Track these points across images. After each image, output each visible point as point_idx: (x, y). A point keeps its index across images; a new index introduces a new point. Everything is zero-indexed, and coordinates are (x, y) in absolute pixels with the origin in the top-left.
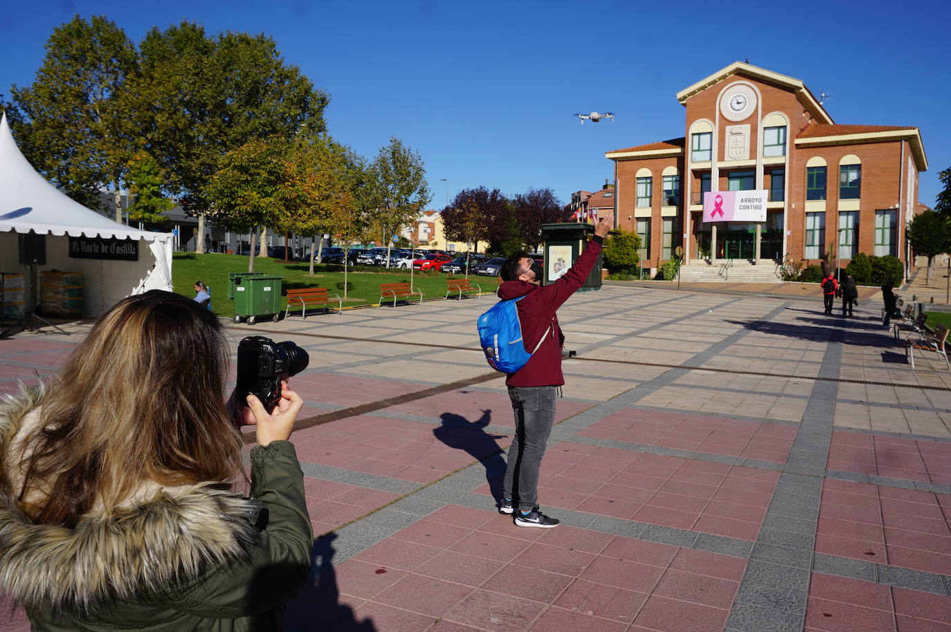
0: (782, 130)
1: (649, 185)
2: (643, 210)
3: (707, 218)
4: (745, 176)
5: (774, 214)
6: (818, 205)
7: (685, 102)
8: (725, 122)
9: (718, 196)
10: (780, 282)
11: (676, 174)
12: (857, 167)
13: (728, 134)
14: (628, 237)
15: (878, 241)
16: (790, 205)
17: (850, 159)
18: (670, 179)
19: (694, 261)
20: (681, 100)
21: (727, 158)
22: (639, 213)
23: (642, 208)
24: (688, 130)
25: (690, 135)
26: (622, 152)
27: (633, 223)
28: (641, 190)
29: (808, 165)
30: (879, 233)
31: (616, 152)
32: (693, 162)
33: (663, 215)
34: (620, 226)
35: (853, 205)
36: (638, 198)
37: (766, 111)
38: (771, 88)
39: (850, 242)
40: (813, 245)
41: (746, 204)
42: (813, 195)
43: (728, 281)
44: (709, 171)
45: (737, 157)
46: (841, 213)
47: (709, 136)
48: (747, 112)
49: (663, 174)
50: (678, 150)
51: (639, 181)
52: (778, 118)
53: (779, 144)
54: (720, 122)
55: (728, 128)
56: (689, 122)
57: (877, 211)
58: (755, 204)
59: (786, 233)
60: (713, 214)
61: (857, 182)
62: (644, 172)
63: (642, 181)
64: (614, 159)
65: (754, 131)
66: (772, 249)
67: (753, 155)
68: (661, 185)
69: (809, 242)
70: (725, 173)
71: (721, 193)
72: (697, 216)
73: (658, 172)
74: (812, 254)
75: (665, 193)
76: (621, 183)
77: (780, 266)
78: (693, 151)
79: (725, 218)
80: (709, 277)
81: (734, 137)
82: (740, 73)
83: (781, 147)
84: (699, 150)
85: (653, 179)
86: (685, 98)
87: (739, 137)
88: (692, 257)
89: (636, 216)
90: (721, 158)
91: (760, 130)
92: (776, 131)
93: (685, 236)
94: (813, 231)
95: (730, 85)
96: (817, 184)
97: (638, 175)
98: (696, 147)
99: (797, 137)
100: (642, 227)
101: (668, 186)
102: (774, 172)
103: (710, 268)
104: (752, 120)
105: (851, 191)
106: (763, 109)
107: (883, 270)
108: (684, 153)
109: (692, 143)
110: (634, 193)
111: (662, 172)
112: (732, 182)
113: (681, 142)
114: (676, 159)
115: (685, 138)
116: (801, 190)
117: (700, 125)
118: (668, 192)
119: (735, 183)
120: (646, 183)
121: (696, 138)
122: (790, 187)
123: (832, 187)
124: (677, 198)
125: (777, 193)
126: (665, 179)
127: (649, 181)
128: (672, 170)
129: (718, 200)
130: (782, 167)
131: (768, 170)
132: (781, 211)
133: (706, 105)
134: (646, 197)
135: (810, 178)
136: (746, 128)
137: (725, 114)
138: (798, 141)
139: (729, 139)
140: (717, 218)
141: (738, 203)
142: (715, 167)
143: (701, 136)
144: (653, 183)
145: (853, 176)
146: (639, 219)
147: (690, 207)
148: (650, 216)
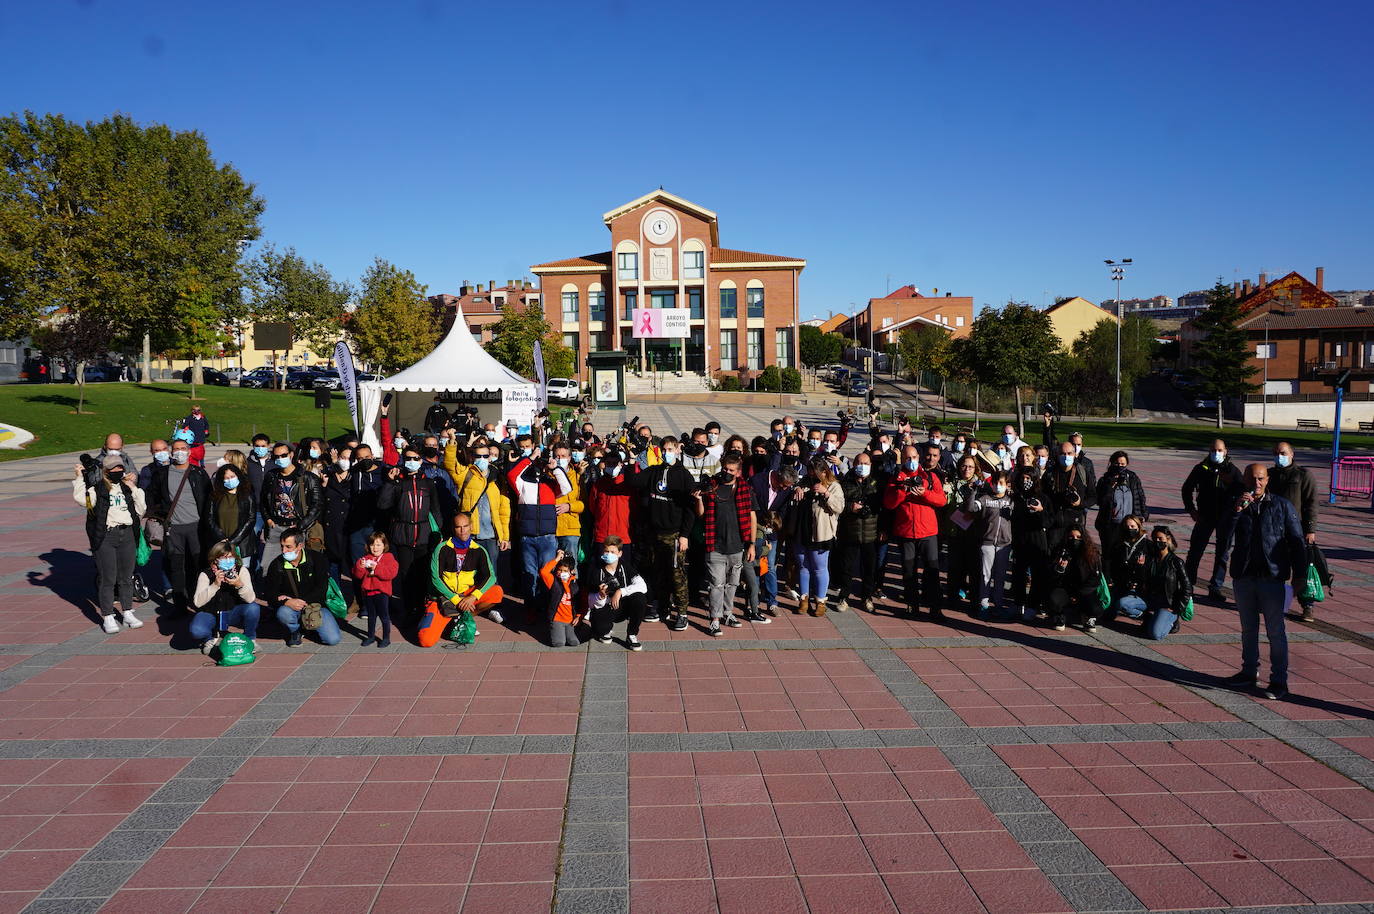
0: (698, 255)
1: (574, 300)
2: (570, 324)
3: (636, 334)
4: (668, 295)
5: (697, 330)
6: (730, 323)
7: (609, 222)
8: (649, 244)
9: (646, 313)
10: (708, 391)
11: (600, 290)
12: (761, 290)
13: (652, 256)
14: (563, 352)
15: (779, 354)
16: (709, 323)
17: (755, 283)
18: (596, 295)
20: (606, 220)
21: (652, 277)
22: (566, 328)
23: (568, 322)
24: (614, 249)
25: (617, 254)
26: (546, 266)
27: (561, 338)
28: (567, 304)
29: (721, 287)
30: (779, 347)
31: (540, 266)
32: (620, 280)
33: (591, 330)
35: (756, 323)
36: (564, 312)
37: (686, 237)
38: (688, 216)
39: (757, 355)
40: (727, 358)
41: (675, 321)
42: (727, 314)
43: (663, 393)
44: (636, 289)
45: (662, 278)
46: (750, 330)
47: (633, 256)
48: (668, 237)
49: (589, 290)
50: (603, 268)
51: (564, 296)
52: (695, 244)
53: (697, 268)
54: (644, 244)
55: (652, 250)
56: (616, 242)
57: (777, 329)
58: (679, 321)
59: (707, 347)
60: (642, 331)
61: (761, 303)
62: (570, 287)
63: (567, 296)
64: (539, 274)
65: (675, 254)
66: (696, 364)
67: (676, 276)
68: (587, 300)
69: (724, 355)
70: (648, 291)
71: (647, 310)
72: (627, 331)
73: (584, 287)
74: (726, 366)
75: (590, 309)
76: (547, 297)
77: (703, 378)
78: (620, 269)
79: (654, 335)
80: (644, 389)
81: (658, 259)
82: (661, 200)
83: (698, 270)
84: (625, 269)
85: (580, 295)
86: (611, 218)
87: (662, 259)
89: (564, 330)
90: (647, 278)
91: (681, 253)
92: (694, 255)
94: (726, 345)
95: (650, 211)
96: (729, 304)
97: (563, 290)
98: (622, 266)
99: (712, 262)
100: (568, 341)
101: (594, 301)
102: (697, 293)
103: (640, 381)
104: (673, 244)
105: (757, 311)
106: (682, 235)
107: (788, 379)
108: (611, 270)
109: (618, 262)
110: (561, 308)
111: (587, 288)
112: (654, 299)
113: (606, 258)
114: (600, 275)
115: (611, 253)
116: (716, 309)
117: (627, 246)
118: (593, 307)
119: (657, 301)
120: (572, 298)
121: (622, 257)
122: (709, 306)
123: (741, 308)
124: (606, 312)
125: (698, 310)
126: (590, 295)
127: (574, 296)
128: (596, 287)
129: (646, 317)
130: (701, 288)
131: (688, 289)
132: (702, 328)
133: (629, 226)
134: (572, 311)
135: (723, 297)
136: (668, 252)
137: (649, 239)
138: (713, 265)
139: (653, 261)
140: (647, 334)
141: (664, 321)
142: (642, 285)
143: (627, 256)
144: (580, 298)
145: (757, 298)
146: (566, 334)
147: (620, 323)
148: (578, 330)
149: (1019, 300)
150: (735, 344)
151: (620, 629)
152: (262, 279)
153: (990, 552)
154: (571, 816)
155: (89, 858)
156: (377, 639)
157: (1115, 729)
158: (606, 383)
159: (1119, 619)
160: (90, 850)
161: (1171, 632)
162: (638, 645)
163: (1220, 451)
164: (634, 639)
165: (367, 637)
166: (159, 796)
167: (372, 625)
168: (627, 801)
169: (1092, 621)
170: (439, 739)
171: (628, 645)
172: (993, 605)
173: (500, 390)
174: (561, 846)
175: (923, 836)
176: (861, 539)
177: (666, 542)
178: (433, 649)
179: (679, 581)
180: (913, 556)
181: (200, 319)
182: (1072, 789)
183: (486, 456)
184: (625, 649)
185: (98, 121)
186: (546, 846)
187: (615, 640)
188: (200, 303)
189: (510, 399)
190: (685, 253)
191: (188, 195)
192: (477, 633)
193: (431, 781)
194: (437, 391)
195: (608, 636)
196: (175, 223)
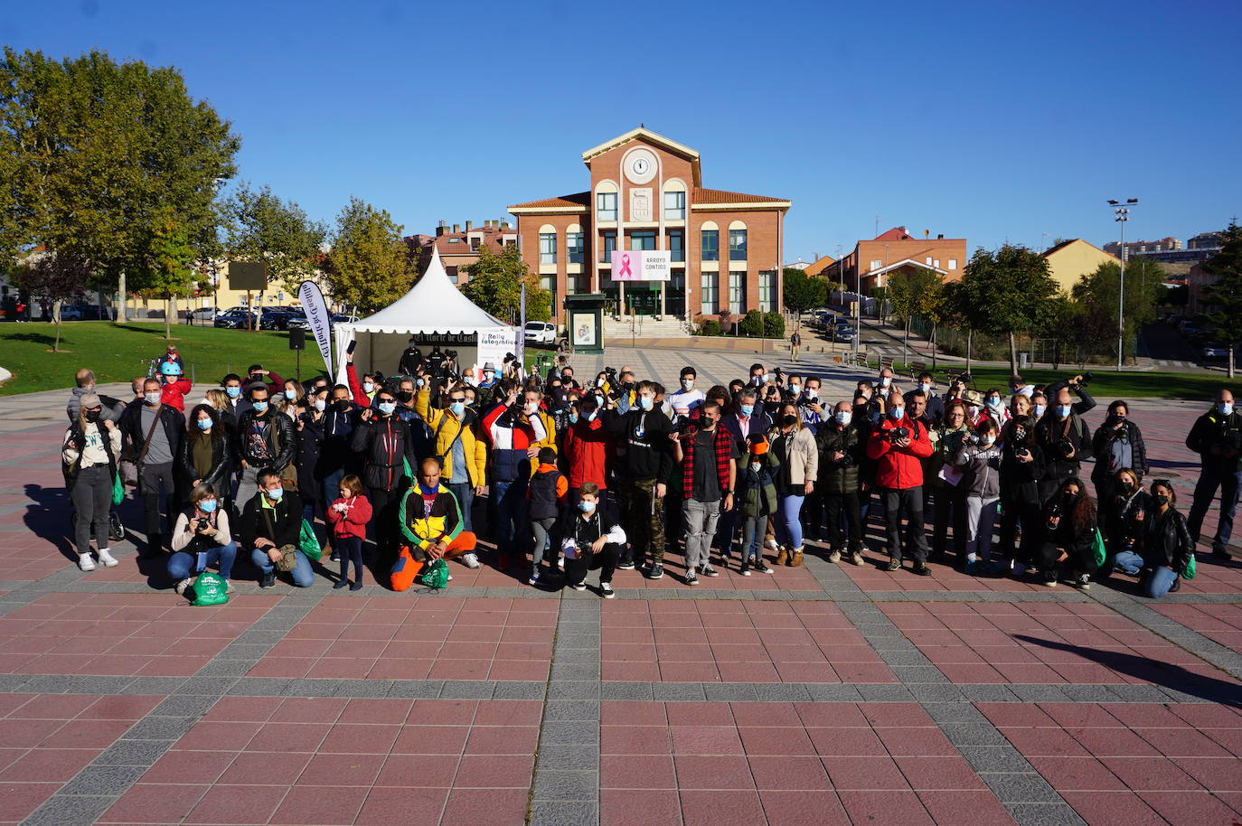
0: (680, 195)
1: (552, 242)
2: (547, 266)
3: (615, 277)
4: (647, 236)
5: (678, 273)
6: (712, 266)
7: (589, 161)
8: (629, 184)
9: (625, 256)
10: (688, 336)
11: (578, 231)
12: (744, 232)
13: (632, 196)
14: (541, 294)
15: (762, 298)
16: (690, 266)
17: (738, 225)
18: (574, 236)
20: (586, 159)
21: (631, 218)
22: (543, 270)
23: (545, 264)
24: (593, 189)
25: (596, 195)
26: (525, 207)
28: (544, 246)
29: (703, 228)
30: (762, 291)
31: (517, 206)
32: (600, 221)
33: (568, 272)
35: (739, 266)
36: (542, 254)
37: (667, 176)
38: (670, 155)
39: (738, 300)
40: (708, 302)
41: (654, 264)
42: (708, 257)
43: (642, 337)
44: (615, 231)
45: (642, 219)
46: (731, 273)
47: (613, 196)
48: (649, 176)
49: (567, 231)
50: (582, 208)
51: (542, 237)
52: (677, 184)
53: (678, 208)
54: (624, 184)
55: (632, 190)
56: (595, 181)
57: (760, 272)
58: (659, 264)
59: (688, 291)
60: (621, 273)
61: (744, 245)
62: (548, 228)
63: (545, 237)
64: (515, 214)
65: (656, 195)
66: (676, 308)
67: (656, 216)
68: (565, 242)
69: (705, 299)
70: (628, 232)
71: (627, 252)
72: (605, 274)
73: (563, 229)
74: (707, 310)
75: (568, 251)
76: (524, 237)
77: (683, 322)
78: (599, 210)
79: (634, 278)
80: (623, 333)
81: (638, 199)
82: (642, 139)
83: (680, 211)
84: (604, 210)
85: (558, 236)
86: (590, 157)
87: (643, 200)
89: (541, 272)
90: (627, 219)
91: (662, 194)
92: (675, 195)
94: (708, 288)
95: (632, 149)
96: (711, 245)
97: (541, 231)
98: (601, 207)
99: (693, 202)
101: (572, 243)
102: (676, 234)
103: (618, 324)
104: (654, 184)
105: (739, 253)
106: (663, 174)
107: (771, 324)
108: (590, 211)
109: (598, 202)
110: (538, 249)
111: (565, 229)
112: (634, 241)
113: (585, 199)
114: (578, 216)
115: (590, 193)
116: (698, 251)
117: (605, 186)
118: (572, 249)
119: (637, 243)
120: (549, 239)
121: (601, 197)
122: (690, 248)
123: (723, 251)
124: (584, 253)
125: (679, 252)
126: (569, 236)
127: (552, 237)
128: (575, 228)
129: (626, 260)
130: (682, 229)
131: (668, 231)
132: (682, 271)
133: (609, 166)
134: (550, 253)
135: (705, 240)
136: (649, 192)
137: (628, 177)
138: (694, 206)
139: (634, 202)
140: (625, 277)
141: (644, 263)
142: (622, 226)
143: (606, 196)
144: (558, 239)
145: (740, 240)
146: (544, 276)
147: (598, 266)
148: (555, 272)
149: (1015, 243)
150: (716, 287)
151: (593, 577)
152: (237, 218)
153: (976, 505)
154: (541, 763)
155: (64, 791)
156: (350, 582)
157: (1108, 689)
158: (584, 326)
159: (1113, 576)
160: (66, 783)
161: (1169, 591)
162: (610, 592)
163: (1228, 402)
164: (606, 586)
165: (340, 580)
166: (133, 734)
167: (344, 567)
168: (599, 750)
169: (1085, 577)
170: (409, 683)
171: (600, 592)
172: (980, 559)
173: (476, 333)
174: (531, 793)
175: (902, 793)
176: (841, 489)
177: (644, 488)
178: (405, 593)
179: (656, 529)
180: (897, 506)
181: (176, 258)
182: (1059, 750)
183: (462, 400)
184: (598, 597)
185: (74, 58)
186: (516, 792)
187: (589, 587)
188: (176, 242)
189: (486, 342)
190: (665, 193)
191: (163, 132)
192: (450, 578)
193: (402, 725)
194: (412, 333)
195: (582, 583)
196: (150, 161)
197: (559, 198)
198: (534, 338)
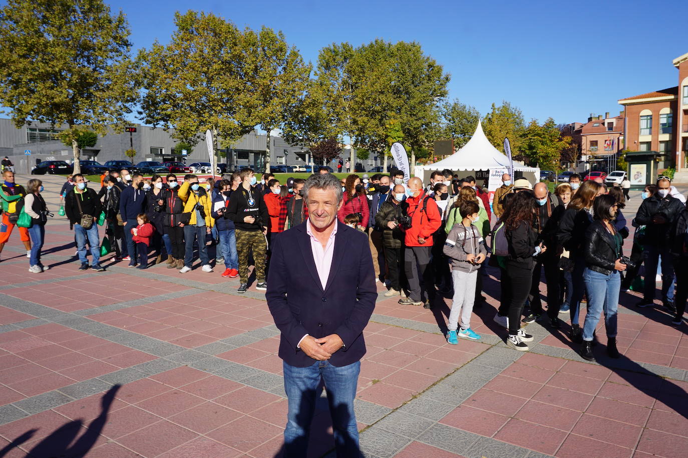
1: (649, 121)
2: (645, 137)
7: (678, 65)
11: (669, 113)
18: (665, 116)
19: (683, 170)
20: (675, 64)
22: (641, 139)
23: (643, 135)
24: (680, 84)
25: (682, 87)
26: (630, 99)
27: (638, 146)
28: (643, 123)
31: (625, 99)
32: (684, 104)
33: (660, 140)
34: (628, 148)
36: (641, 129)
49: (660, 113)
50: (672, 97)
51: (642, 118)
56: (681, 78)
62: (646, 112)
63: (644, 118)
64: (624, 104)
68: (658, 120)
72: (685, 140)
73: (657, 112)
75: (661, 125)
76: (629, 120)
78: (684, 97)
85: (653, 117)
86: (679, 62)
88: (683, 166)
89: (640, 141)
93: (677, 153)
97: (641, 114)
98: (686, 95)
100: (644, 148)
101: (664, 120)
108: (677, 99)
109: (683, 92)
110: (639, 126)
111: (659, 112)
113: (675, 91)
114: (669, 103)
115: (678, 87)
118: (664, 125)
120: (647, 119)
121: (686, 89)
124: (671, 127)
126: (661, 116)
127: (649, 118)
128: (667, 110)
134: (647, 128)
144: (653, 119)
146: (642, 143)
147: (682, 135)
148: (650, 140)
189: (494, 175)
197: (657, 92)
198: (614, 182)
